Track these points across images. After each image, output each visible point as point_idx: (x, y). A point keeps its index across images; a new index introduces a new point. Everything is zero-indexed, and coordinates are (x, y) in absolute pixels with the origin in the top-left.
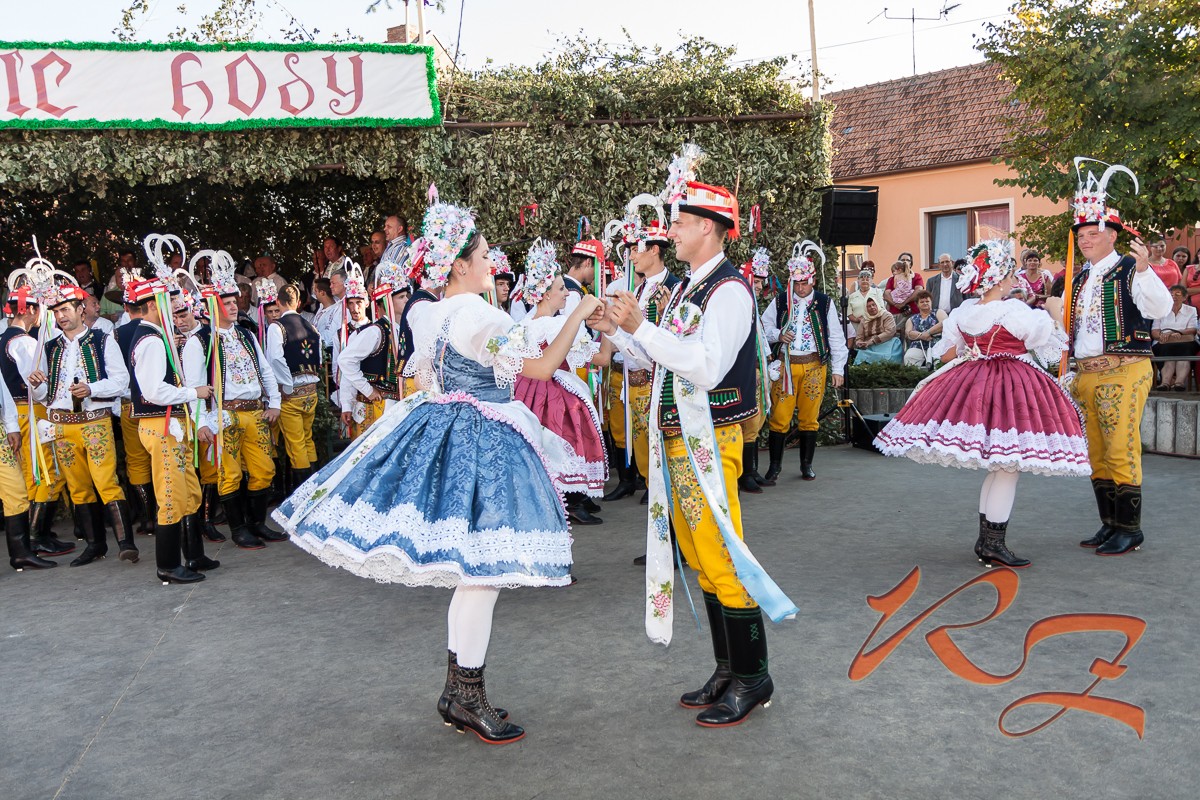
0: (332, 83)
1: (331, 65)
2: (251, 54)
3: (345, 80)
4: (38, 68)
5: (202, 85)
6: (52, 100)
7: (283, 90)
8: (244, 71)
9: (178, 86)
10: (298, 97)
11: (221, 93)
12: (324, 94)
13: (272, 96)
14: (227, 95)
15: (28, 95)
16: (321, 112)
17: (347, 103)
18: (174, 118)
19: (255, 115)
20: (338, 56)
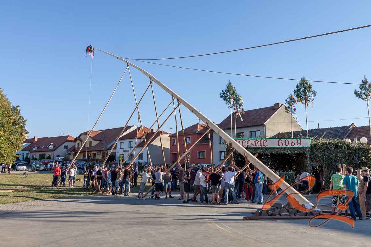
0: (297, 143)
1: (297, 140)
2: (287, 139)
3: (299, 142)
4: (264, 141)
5: (282, 143)
6: (265, 145)
7: (291, 144)
8: (287, 141)
9: (279, 143)
10: (293, 144)
14: (284, 144)
16: (296, 146)
17: (299, 145)
18: (278, 147)
19: (288, 146)
20: (298, 139)
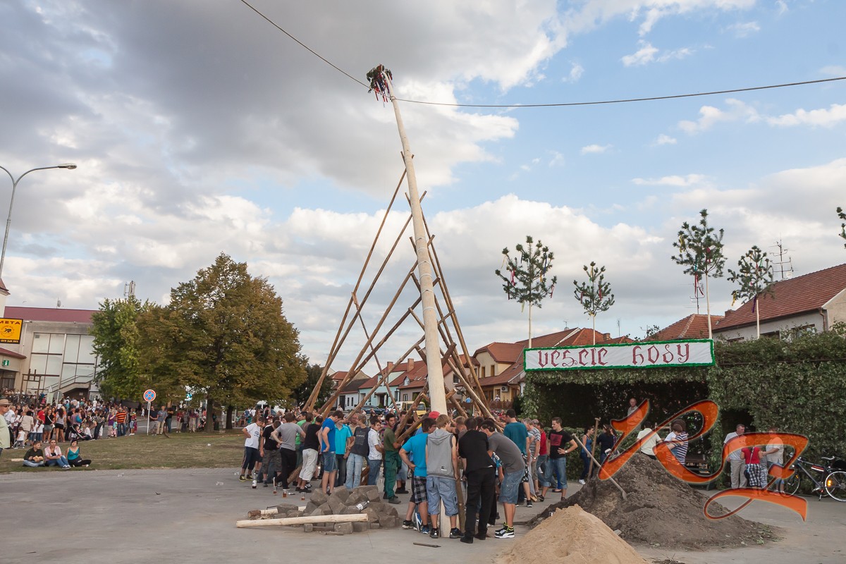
0: (679, 353)
1: (679, 347)
2: (655, 345)
3: (683, 351)
4: (599, 353)
5: (641, 355)
6: (602, 361)
7: (664, 355)
8: (653, 350)
9: (634, 355)
10: (669, 357)
11: (646, 357)
12: (676, 356)
13: (661, 358)
14: (648, 358)
15: (596, 360)
16: (675, 362)
17: (684, 359)
18: (633, 365)
19: (655, 364)
20: (681, 344)
